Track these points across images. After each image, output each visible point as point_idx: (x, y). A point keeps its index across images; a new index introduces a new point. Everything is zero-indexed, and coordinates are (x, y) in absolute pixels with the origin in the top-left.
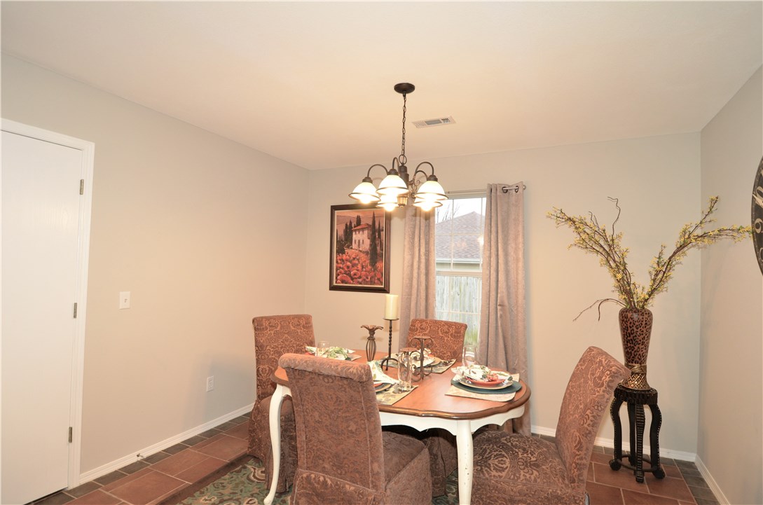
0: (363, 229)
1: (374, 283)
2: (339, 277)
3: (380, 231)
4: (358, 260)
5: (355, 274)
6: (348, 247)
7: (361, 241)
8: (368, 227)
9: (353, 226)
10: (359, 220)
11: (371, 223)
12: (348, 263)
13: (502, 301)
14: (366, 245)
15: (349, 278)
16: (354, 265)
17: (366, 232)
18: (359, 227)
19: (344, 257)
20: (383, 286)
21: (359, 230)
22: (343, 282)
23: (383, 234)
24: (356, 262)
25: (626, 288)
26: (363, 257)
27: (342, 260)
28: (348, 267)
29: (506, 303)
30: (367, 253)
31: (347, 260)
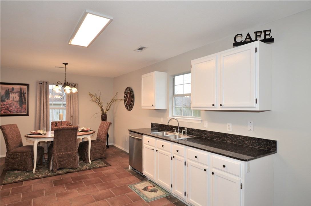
0: (15, 93)
1: (22, 113)
2: (2, 111)
3: (24, 94)
4: (13, 104)
5: (11, 110)
6: (7, 99)
7: (14, 97)
8: (18, 92)
9: (10, 91)
10: (13, 89)
11: (19, 91)
12: (7, 106)
13: (72, 115)
14: (17, 98)
15: (8, 112)
16: (10, 106)
17: (17, 94)
18: (13, 92)
19: (5, 103)
20: (26, 114)
21: (13, 93)
22: (4, 113)
23: (26, 95)
24: (12, 105)
25: (102, 110)
26: (15, 103)
27: (4, 104)
28: (7, 107)
29: (73, 116)
30: (18, 102)
31: (7, 104)
